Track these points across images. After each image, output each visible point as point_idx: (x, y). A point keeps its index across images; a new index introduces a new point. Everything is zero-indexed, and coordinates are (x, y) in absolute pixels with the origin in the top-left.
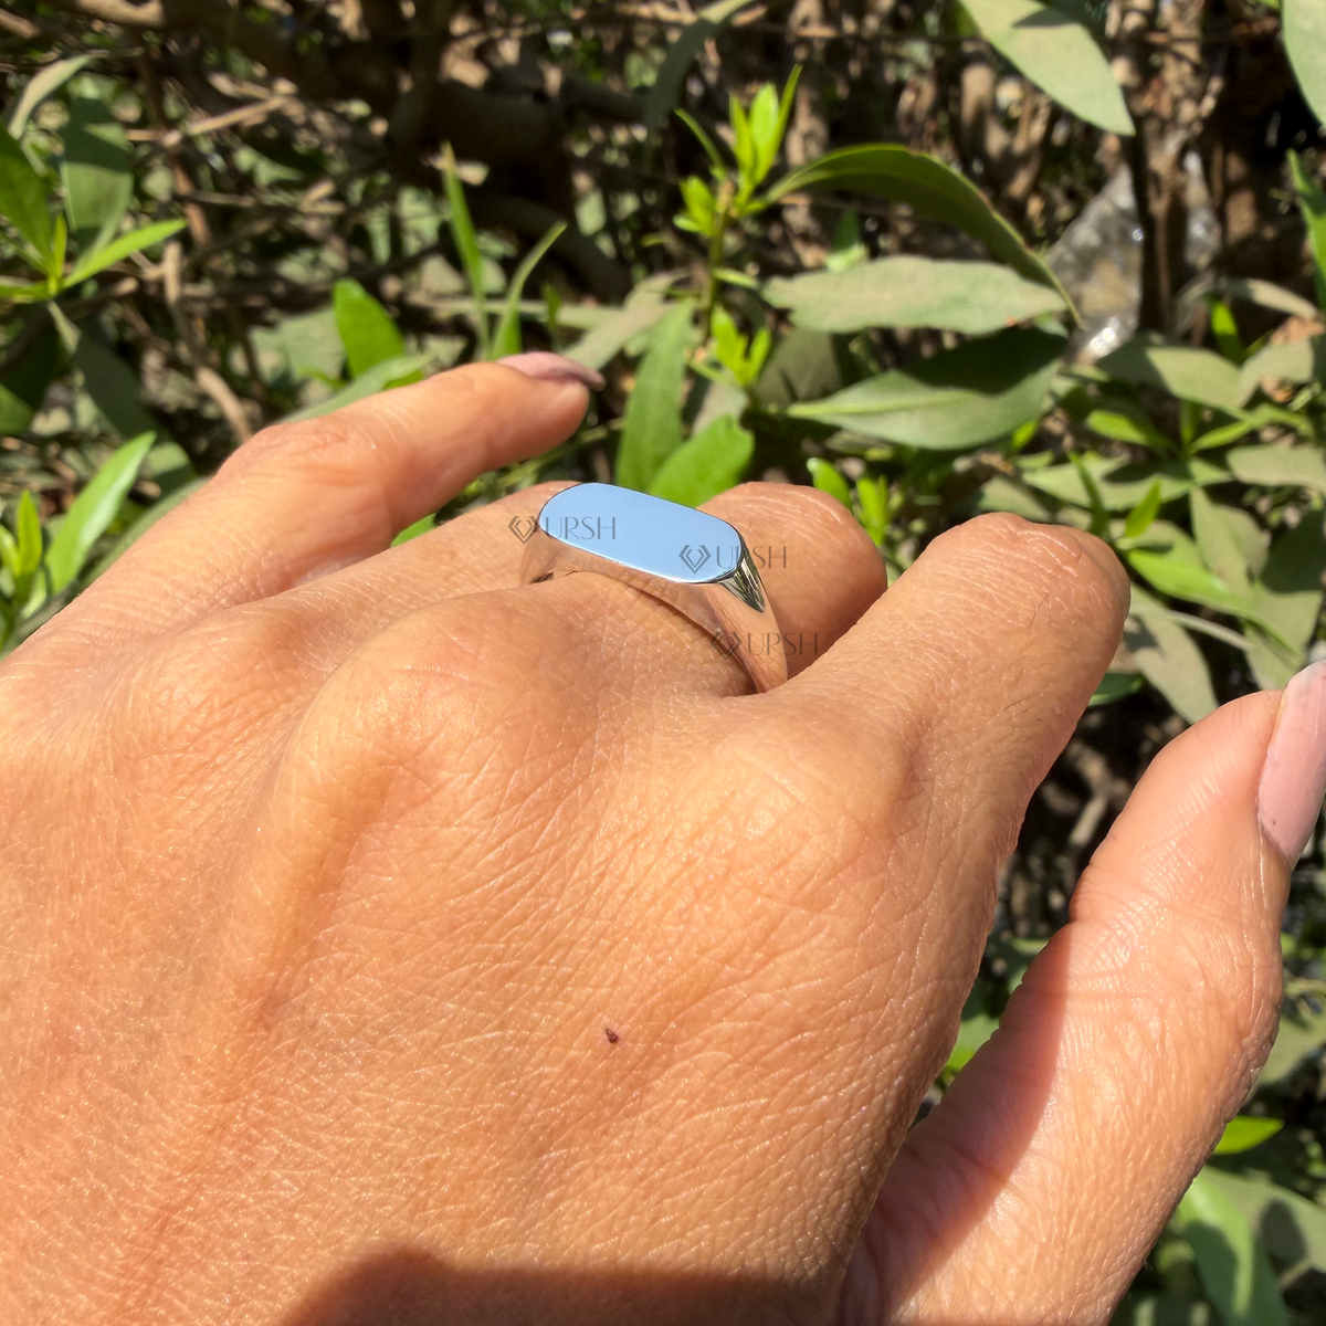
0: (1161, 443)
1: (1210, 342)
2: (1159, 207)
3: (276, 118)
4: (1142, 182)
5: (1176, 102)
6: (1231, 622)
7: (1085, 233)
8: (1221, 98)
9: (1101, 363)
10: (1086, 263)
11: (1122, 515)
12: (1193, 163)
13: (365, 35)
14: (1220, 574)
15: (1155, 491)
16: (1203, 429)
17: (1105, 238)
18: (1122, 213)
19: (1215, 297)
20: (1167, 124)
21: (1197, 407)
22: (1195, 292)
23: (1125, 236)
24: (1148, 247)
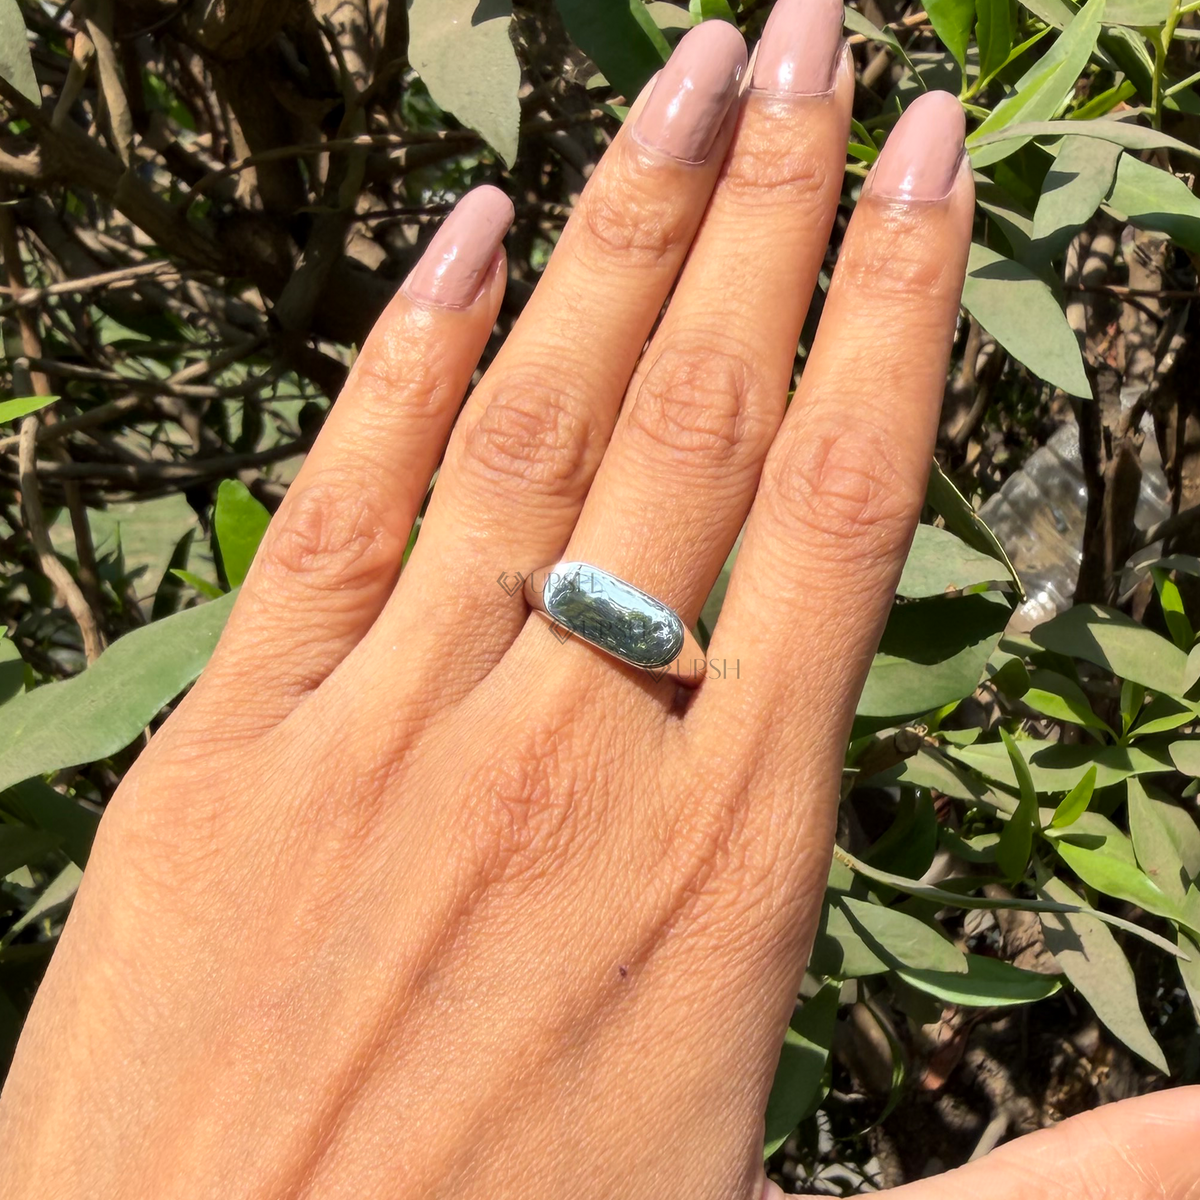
0: (1098, 726)
1: (1155, 620)
2: (1107, 468)
3: (146, 283)
4: (1092, 435)
5: (1132, 350)
6: (1161, 926)
7: (1024, 484)
8: (1180, 355)
9: (1037, 633)
10: (1023, 515)
11: (1052, 800)
12: (1147, 422)
13: (259, 204)
14: (1153, 874)
15: (1090, 777)
16: (1144, 714)
17: (1046, 492)
18: (1066, 465)
19: (1162, 571)
20: (1122, 378)
21: (1139, 690)
22: (1143, 564)
23: (1067, 489)
24: (1094, 508)
